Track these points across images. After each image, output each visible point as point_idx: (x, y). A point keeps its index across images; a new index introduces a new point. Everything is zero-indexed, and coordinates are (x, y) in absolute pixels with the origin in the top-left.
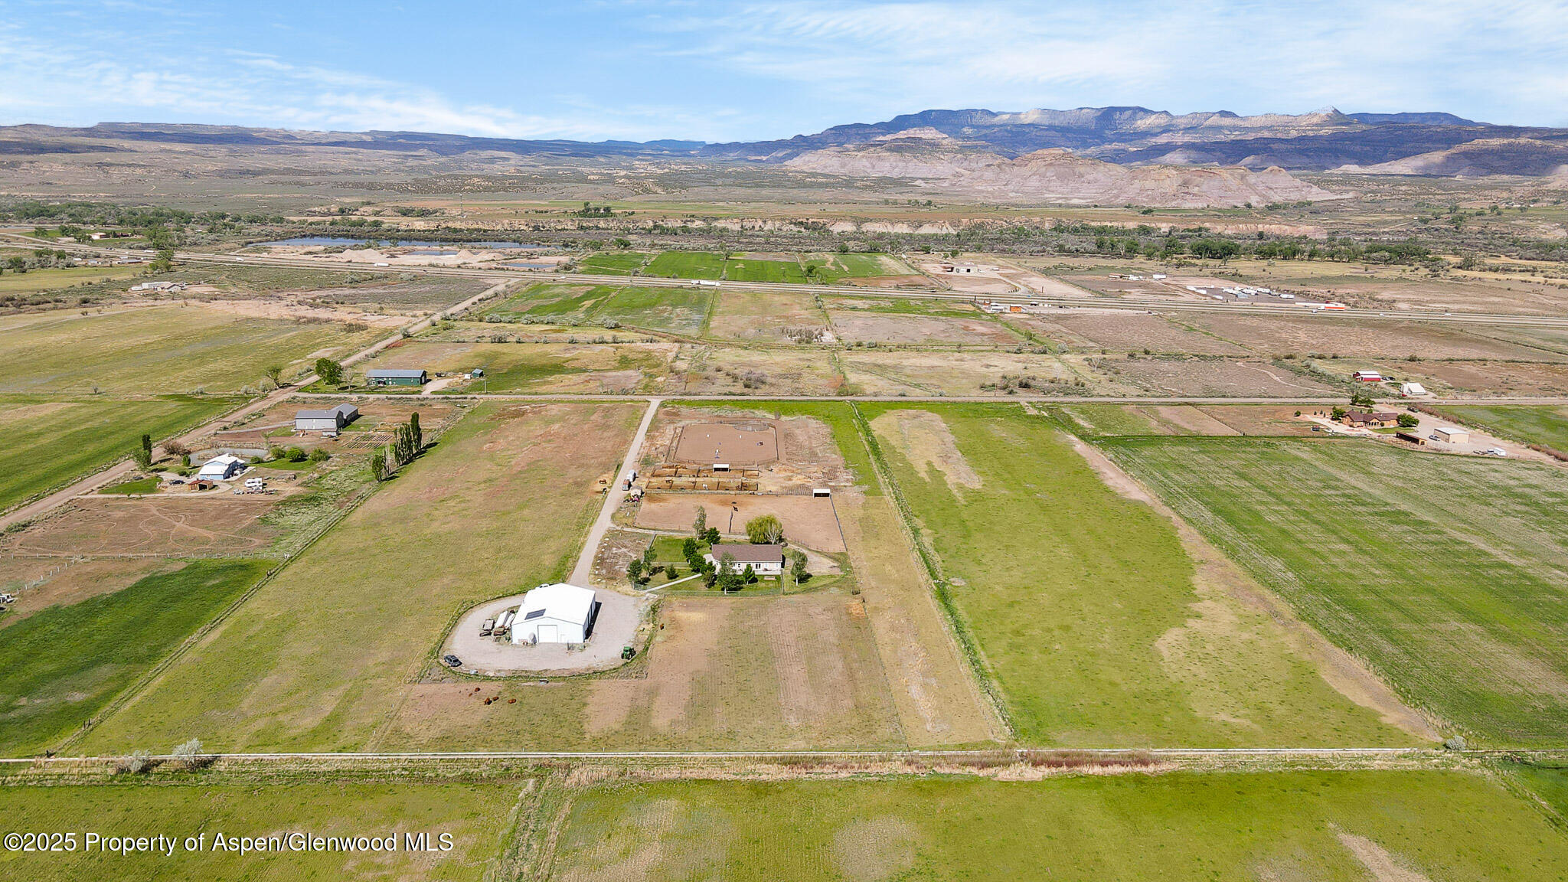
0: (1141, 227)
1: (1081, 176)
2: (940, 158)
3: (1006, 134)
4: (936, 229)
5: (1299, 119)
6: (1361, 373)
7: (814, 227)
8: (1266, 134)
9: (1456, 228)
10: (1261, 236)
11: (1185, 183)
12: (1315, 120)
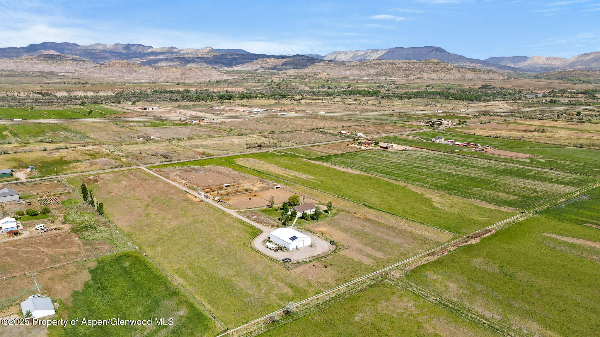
0: (185, 90)
1: (136, 71)
2: (66, 63)
3: (85, 53)
4: (106, 93)
5: (200, 50)
6: (341, 131)
7: (46, 94)
8: (191, 56)
9: (279, 87)
10: (227, 92)
11: (184, 74)
12: (206, 51)
